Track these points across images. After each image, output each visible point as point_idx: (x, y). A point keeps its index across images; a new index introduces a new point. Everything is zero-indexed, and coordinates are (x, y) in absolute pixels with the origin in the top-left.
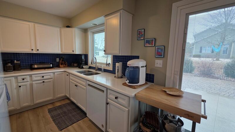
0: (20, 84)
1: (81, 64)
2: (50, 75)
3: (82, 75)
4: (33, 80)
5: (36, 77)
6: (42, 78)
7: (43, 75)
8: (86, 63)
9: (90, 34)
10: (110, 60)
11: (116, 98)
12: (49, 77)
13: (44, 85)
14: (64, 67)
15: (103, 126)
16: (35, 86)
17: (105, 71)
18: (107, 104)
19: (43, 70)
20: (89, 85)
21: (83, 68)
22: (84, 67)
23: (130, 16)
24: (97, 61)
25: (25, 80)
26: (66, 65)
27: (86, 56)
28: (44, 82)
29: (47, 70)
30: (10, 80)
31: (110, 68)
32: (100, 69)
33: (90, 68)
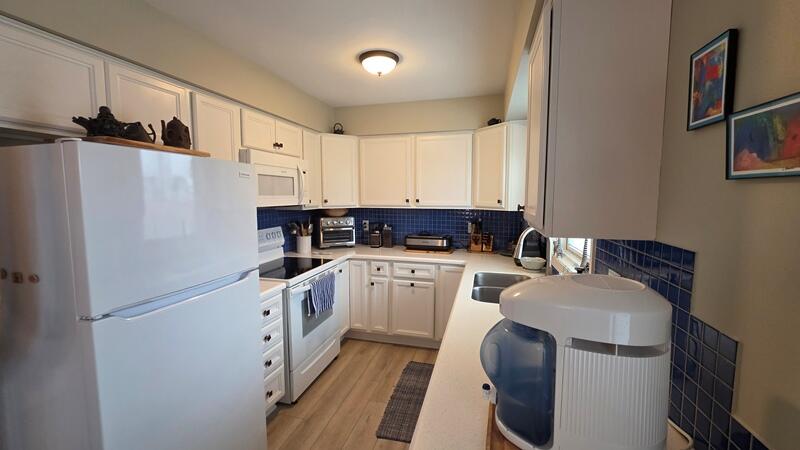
0: (374, 279)
2: (428, 270)
4: (395, 275)
5: (401, 268)
6: (411, 275)
7: (413, 266)
12: (424, 274)
13: (413, 292)
14: (482, 251)
16: (396, 289)
19: (424, 253)
25: (381, 271)
26: (487, 244)
28: (412, 285)
29: (432, 254)
30: (360, 266)
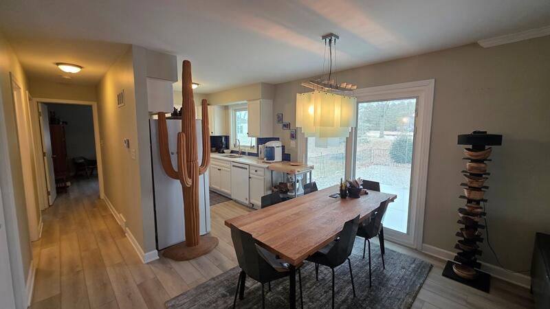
1: (222, 147)
3: (226, 158)
8: (227, 147)
9: (231, 112)
10: (254, 143)
11: (256, 171)
15: (246, 199)
17: (250, 154)
18: (250, 178)
20: (234, 166)
21: (223, 152)
22: (225, 151)
23: (270, 102)
24: (241, 144)
27: (227, 138)
31: (255, 151)
32: (243, 153)
33: (232, 152)
